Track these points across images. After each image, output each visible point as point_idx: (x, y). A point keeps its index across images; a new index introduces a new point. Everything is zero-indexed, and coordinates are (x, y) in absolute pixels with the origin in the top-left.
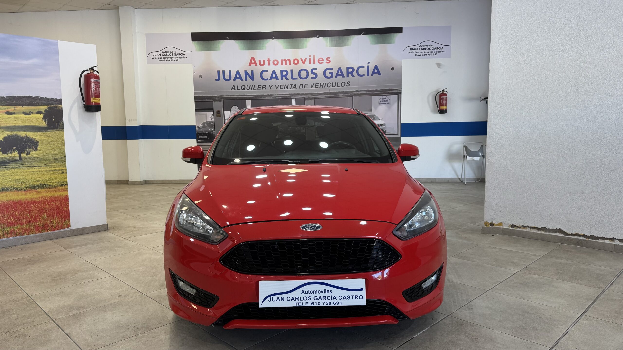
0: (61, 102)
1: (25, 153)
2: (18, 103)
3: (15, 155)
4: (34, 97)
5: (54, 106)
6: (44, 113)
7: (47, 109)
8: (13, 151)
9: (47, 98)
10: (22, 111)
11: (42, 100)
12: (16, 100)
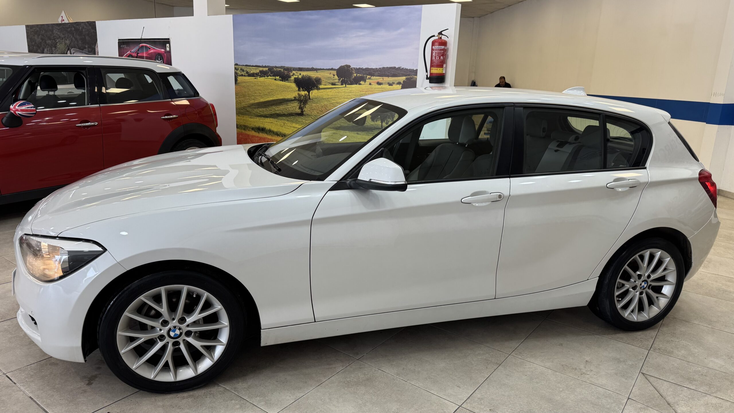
0: (417, 73)
1: (385, 122)
2: (386, 74)
3: (379, 123)
4: (397, 68)
5: (410, 77)
6: (402, 84)
7: (405, 80)
8: (378, 120)
9: (407, 68)
10: (387, 82)
11: (402, 71)
12: (385, 71)
